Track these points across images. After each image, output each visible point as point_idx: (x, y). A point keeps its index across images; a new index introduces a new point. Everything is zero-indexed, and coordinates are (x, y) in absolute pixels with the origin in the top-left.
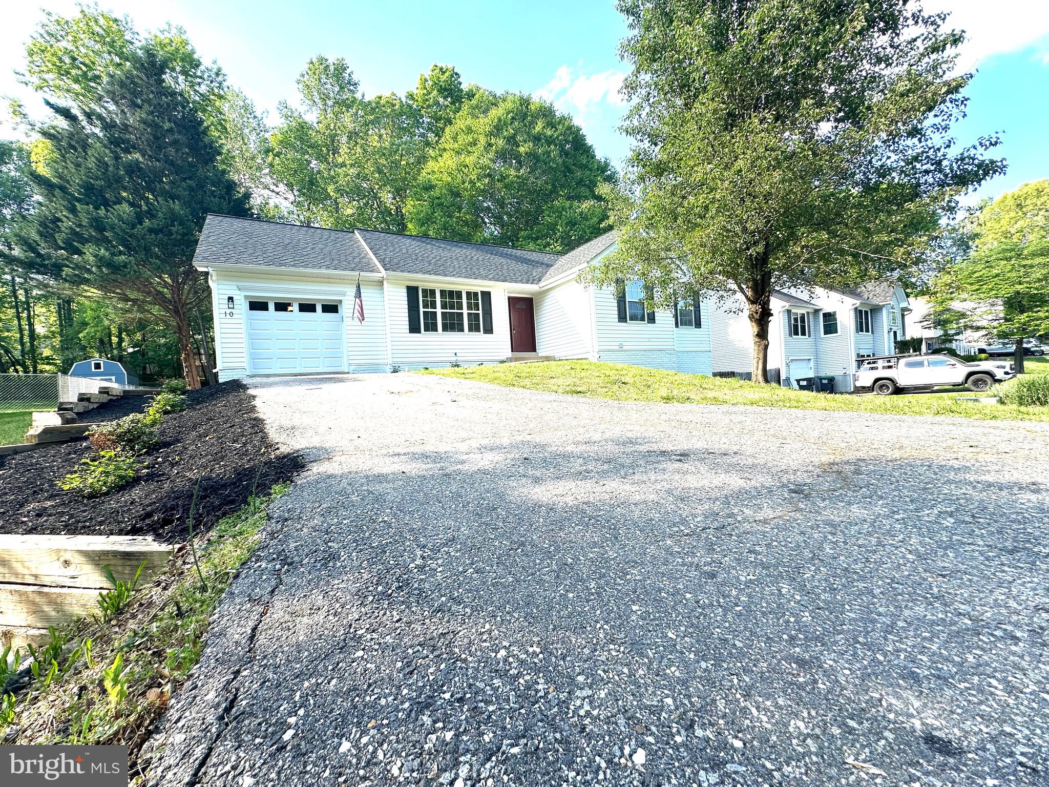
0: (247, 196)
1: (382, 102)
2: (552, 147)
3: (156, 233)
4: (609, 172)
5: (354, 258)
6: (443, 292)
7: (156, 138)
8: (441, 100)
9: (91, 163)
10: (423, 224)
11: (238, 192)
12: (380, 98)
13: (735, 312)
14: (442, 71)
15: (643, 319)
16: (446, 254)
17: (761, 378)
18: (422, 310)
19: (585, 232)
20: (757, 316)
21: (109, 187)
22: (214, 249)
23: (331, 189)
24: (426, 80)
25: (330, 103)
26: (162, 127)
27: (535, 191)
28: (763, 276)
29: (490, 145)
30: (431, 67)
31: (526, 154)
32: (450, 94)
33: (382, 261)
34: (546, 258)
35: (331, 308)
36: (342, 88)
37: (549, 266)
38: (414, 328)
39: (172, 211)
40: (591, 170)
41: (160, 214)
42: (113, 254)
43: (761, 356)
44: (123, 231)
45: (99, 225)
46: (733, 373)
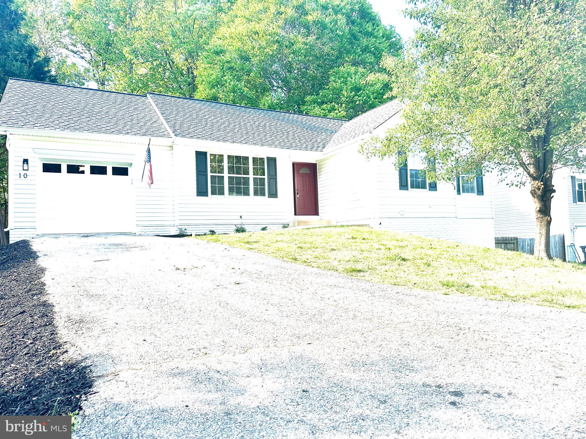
0: (47, 60)
4: (394, 39)
6: (230, 158)
10: (213, 87)
11: (38, 56)
13: (517, 186)
15: (424, 187)
16: (235, 119)
17: (544, 254)
18: (209, 174)
19: (369, 98)
20: (539, 193)
23: (126, 50)
27: (322, 56)
28: (545, 155)
29: (280, 13)
31: (314, 22)
33: (173, 127)
34: (331, 124)
35: (120, 171)
37: (333, 132)
38: (202, 192)
40: (376, 37)
43: (544, 231)
46: (516, 239)
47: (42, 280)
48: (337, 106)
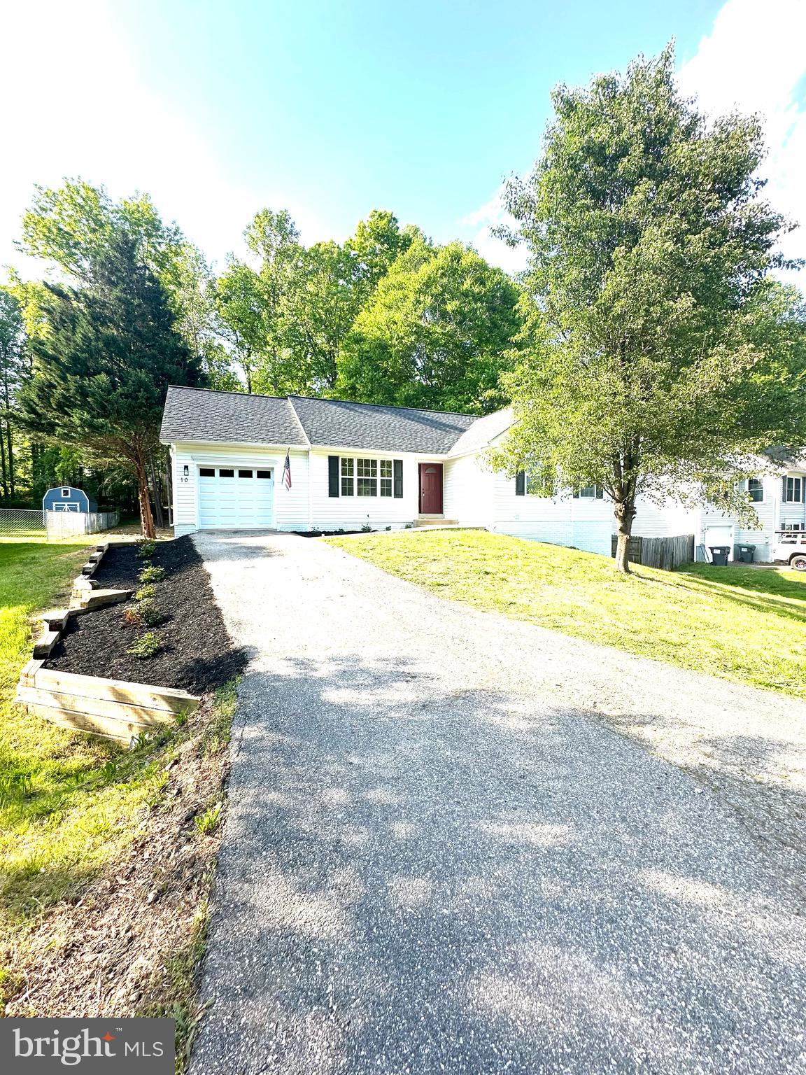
1: (321, 250)
2: (479, 304)
3: (127, 397)
5: (286, 428)
6: (360, 462)
7: (128, 312)
8: (378, 246)
9: (78, 338)
12: (320, 245)
14: (381, 217)
16: (367, 421)
18: (341, 477)
20: (621, 514)
21: (92, 358)
22: (175, 424)
23: (269, 337)
24: (365, 227)
25: (273, 253)
26: (132, 303)
29: (419, 302)
30: (371, 213)
31: (453, 311)
32: (387, 241)
33: (309, 433)
34: (462, 421)
35: (264, 474)
36: (284, 239)
37: (462, 431)
38: (333, 493)
39: (139, 379)
41: (130, 382)
42: (93, 417)
43: (623, 548)
44: (101, 397)
45: (82, 391)
46: (641, 538)
47: (210, 585)
48: (473, 398)
